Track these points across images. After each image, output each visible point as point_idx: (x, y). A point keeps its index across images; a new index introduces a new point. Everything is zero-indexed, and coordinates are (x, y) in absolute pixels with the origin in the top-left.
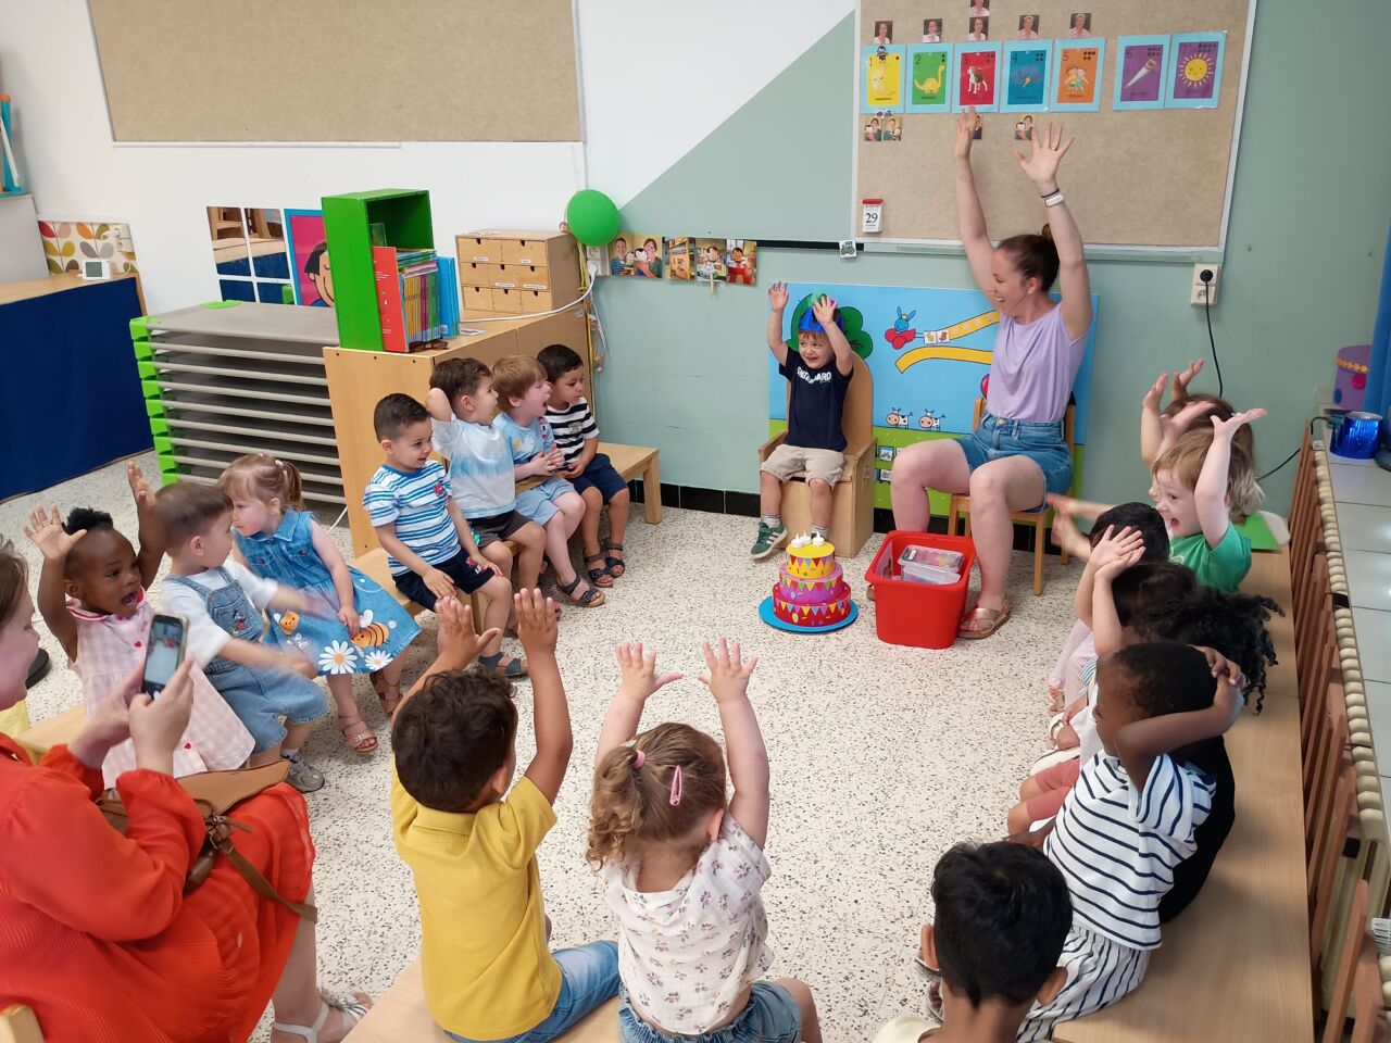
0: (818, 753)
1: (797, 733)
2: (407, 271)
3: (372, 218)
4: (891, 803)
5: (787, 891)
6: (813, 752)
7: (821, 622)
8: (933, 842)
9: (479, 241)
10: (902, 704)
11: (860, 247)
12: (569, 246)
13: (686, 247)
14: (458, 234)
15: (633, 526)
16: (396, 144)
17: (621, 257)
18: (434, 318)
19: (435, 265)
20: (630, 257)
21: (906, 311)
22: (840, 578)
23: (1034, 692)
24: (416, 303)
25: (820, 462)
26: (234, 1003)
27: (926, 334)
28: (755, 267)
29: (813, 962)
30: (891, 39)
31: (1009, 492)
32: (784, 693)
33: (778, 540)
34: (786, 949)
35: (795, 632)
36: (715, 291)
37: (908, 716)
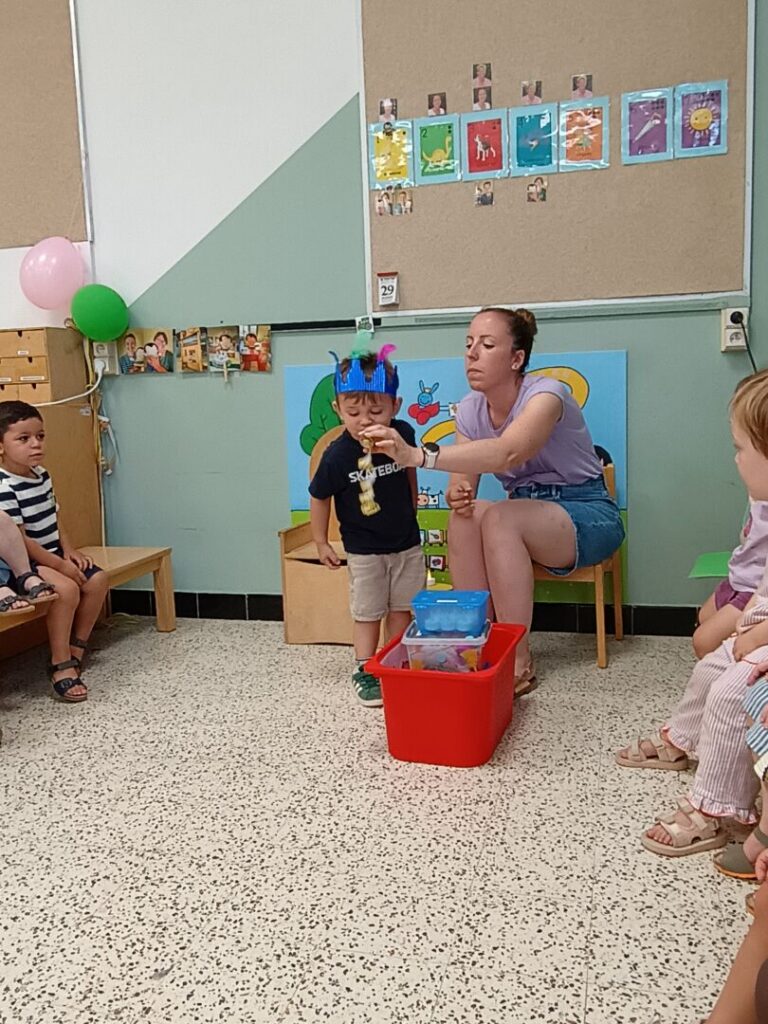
11: (377, 322)
12: (73, 339)
13: (198, 338)
15: (142, 635)
17: (130, 354)
20: (140, 353)
27: (451, 406)
28: (270, 352)
30: (395, 116)
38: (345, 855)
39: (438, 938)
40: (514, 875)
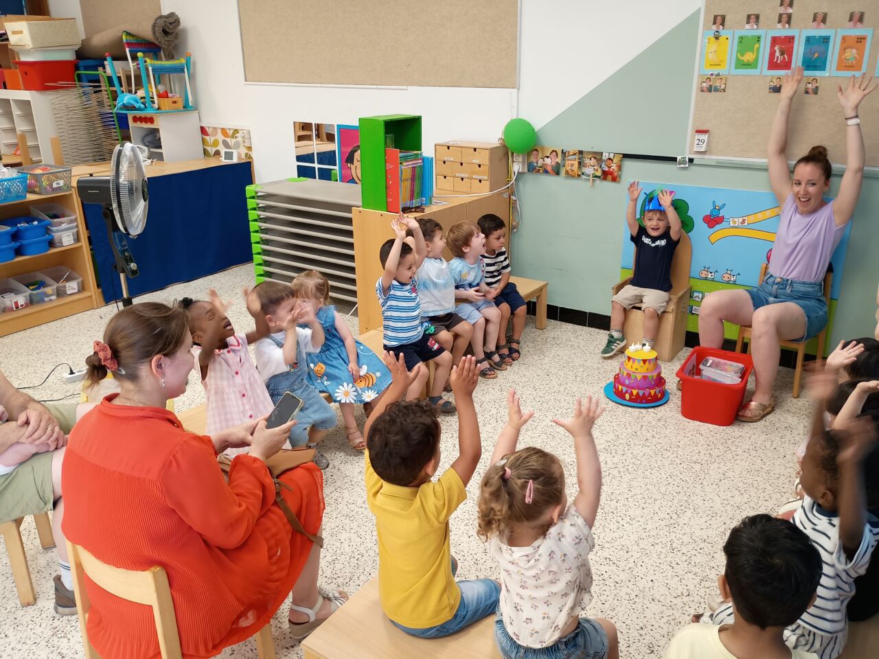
0: (635, 484)
1: (622, 470)
2: (405, 164)
3: (386, 132)
4: (681, 521)
5: (607, 568)
6: (632, 483)
7: (644, 401)
8: (707, 550)
9: (448, 147)
10: (694, 459)
11: (691, 160)
12: (503, 153)
13: (577, 157)
14: (437, 142)
15: (528, 330)
16: (405, 87)
17: (535, 161)
18: (417, 193)
19: (421, 161)
20: (540, 162)
21: (719, 204)
22: (659, 374)
23: (787, 461)
24: (408, 184)
25: (653, 298)
26: (273, 585)
27: (731, 219)
28: (620, 170)
29: (620, 615)
30: (723, 26)
31: (780, 327)
32: (616, 444)
33: (619, 347)
34: (603, 604)
35: (627, 406)
36: (593, 185)
37: (697, 467)
38: (629, 475)
39: (662, 516)
40: (702, 498)
